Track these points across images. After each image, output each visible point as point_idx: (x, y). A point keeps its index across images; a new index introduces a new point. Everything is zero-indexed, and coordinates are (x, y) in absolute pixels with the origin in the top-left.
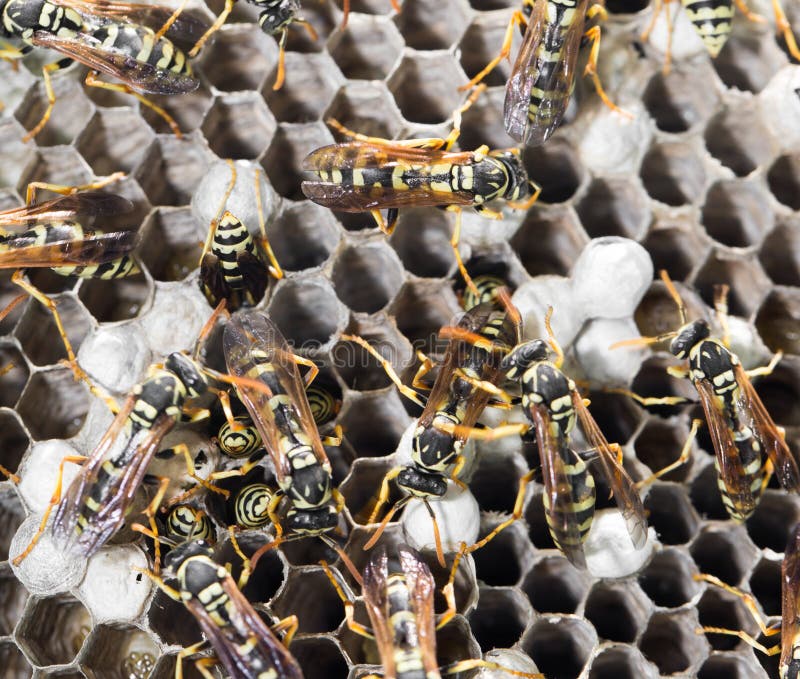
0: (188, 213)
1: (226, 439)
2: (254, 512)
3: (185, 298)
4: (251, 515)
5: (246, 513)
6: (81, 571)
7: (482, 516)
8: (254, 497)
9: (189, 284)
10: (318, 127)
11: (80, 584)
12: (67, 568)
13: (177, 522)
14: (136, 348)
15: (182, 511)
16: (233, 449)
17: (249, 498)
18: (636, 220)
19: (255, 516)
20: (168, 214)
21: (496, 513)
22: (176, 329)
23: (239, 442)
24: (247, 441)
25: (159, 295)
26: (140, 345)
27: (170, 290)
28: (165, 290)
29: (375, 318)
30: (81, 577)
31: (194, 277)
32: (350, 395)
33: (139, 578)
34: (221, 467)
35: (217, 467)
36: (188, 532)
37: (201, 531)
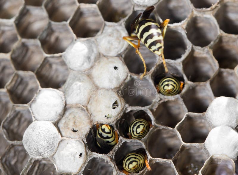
2: (136, 132)
3: (118, 31)
4: (135, 133)
5: (133, 131)
6: (55, 149)
8: (138, 125)
9: (121, 25)
11: (53, 155)
12: (49, 147)
14: (93, 51)
19: (137, 133)
22: (112, 44)
25: (106, 28)
26: (95, 50)
27: (111, 26)
28: (109, 26)
29: (204, 49)
30: (54, 152)
31: (123, 22)
32: (189, 83)
33: (81, 155)
34: (124, 109)
35: (123, 109)
36: (105, 137)
37: (112, 137)
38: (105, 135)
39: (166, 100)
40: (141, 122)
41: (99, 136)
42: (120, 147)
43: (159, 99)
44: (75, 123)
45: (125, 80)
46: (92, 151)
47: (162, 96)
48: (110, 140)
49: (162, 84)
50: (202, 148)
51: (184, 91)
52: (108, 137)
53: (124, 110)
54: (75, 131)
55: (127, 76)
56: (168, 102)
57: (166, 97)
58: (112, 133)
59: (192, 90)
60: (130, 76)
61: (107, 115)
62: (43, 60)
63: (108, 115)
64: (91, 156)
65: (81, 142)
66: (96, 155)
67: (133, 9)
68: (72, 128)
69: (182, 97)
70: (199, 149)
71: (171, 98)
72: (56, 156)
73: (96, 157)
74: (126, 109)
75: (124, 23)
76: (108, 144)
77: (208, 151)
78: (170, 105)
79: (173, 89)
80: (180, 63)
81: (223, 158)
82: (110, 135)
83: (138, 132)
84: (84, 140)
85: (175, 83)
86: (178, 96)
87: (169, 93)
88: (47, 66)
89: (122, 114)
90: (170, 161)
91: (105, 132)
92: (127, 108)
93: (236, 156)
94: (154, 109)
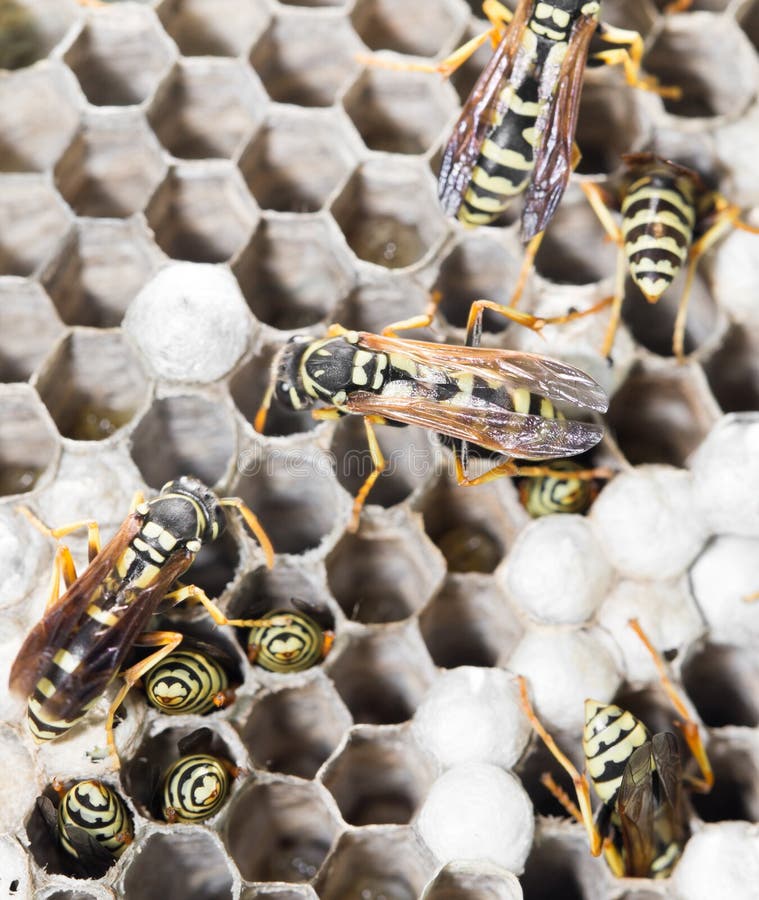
0: (118, 340)
1: (156, 685)
2: (193, 799)
3: (107, 468)
4: (188, 803)
5: (182, 798)
7: (537, 823)
8: (196, 775)
9: (115, 446)
10: (321, 222)
13: (75, 805)
14: (29, 541)
15: (85, 789)
16: (167, 700)
17: (187, 776)
19: (194, 803)
20: (86, 340)
21: (558, 819)
23: (176, 690)
24: (189, 690)
25: (67, 460)
26: (35, 535)
27: (84, 454)
28: (77, 454)
29: (392, 514)
31: (122, 437)
32: (345, 627)
33: (14, 887)
34: (146, 726)
35: (141, 726)
36: (92, 821)
37: (112, 821)
38: (90, 816)
39: (277, 688)
42: (139, 851)
43: (257, 686)
46: (49, 872)
47: (265, 676)
48: (106, 831)
49: (264, 636)
50: (404, 839)
51: (332, 657)
52: (100, 823)
53: (144, 729)
56: (285, 692)
57: (276, 676)
58: (112, 807)
59: (362, 649)
61: (91, 749)
63: (97, 748)
64: (48, 889)
65: (12, 845)
66: (64, 883)
67: (155, 392)
69: (331, 674)
70: (394, 842)
71: (295, 680)
73: (64, 890)
74: (151, 725)
75: (128, 441)
76: (103, 843)
77: (428, 850)
78: (296, 698)
79: (301, 650)
80: (316, 565)
81: (480, 869)
82: (106, 816)
83: (199, 800)
84: (20, 837)
85: (305, 630)
86: (317, 672)
87: (290, 663)
89: (138, 743)
90: (305, 890)
91: (92, 807)
92: (152, 722)
93: (522, 861)
94: (242, 720)
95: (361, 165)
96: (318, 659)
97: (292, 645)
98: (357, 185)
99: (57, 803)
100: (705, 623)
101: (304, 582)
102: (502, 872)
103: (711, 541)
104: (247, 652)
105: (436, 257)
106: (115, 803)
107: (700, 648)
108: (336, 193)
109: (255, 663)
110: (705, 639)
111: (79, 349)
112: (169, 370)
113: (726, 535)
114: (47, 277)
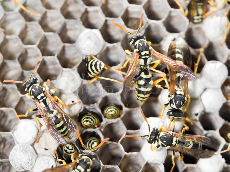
0: (75, 46)
1: (84, 122)
2: (91, 147)
3: (72, 75)
5: (89, 147)
6: (33, 164)
9: (74, 70)
10: (119, 20)
11: (32, 168)
12: (29, 162)
13: (66, 149)
15: (68, 145)
16: (86, 125)
18: (223, 56)
20: (68, 46)
22: (69, 84)
23: (88, 123)
25: (64, 73)
28: (66, 71)
30: (33, 166)
31: (75, 68)
32: (125, 109)
35: (80, 131)
36: (69, 152)
37: (74, 152)
38: (69, 151)
39: (110, 123)
40: (94, 140)
41: (64, 152)
43: (106, 122)
44: (46, 143)
45: (80, 110)
47: (107, 120)
49: (107, 111)
50: (138, 156)
51: (122, 116)
52: (71, 153)
54: (46, 150)
55: (82, 107)
56: (112, 124)
57: (110, 120)
58: (74, 149)
59: (129, 114)
60: (84, 107)
62: (19, 99)
65: (52, 158)
67: (83, 58)
68: (44, 148)
69: (122, 119)
70: (136, 156)
71: (114, 121)
72: (34, 168)
74: (82, 131)
75: (77, 69)
77: (143, 158)
78: (114, 125)
79: (115, 114)
80: (118, 96)
81: (155, 162)
82: (72, 151)
83: (93, 147)
84: (54, 156)
85: (116, 109)
86: (119, 119)
87: (113, 117)
88: (22, 103)
90: (117, 167)
91: (69, 149)
93: (164, 160)
94: (102, 130)
95: (128, 7)
96: (119, 116)
97: (113, 113)
98: (127, 12)
99: (62, 148)
100: (204, 108)
101: (116, 99)
102: (160, 163)
103: (205, 90)
104: (103, 115)
105: (144, 27)
106: (74, 148)
107: (203, 113)
108: (122, 13)
109: (105, 117)
110: (204, 111)
111: (66, 49)
112: (86, 53)
113: (209, 88)
114: (59, 33)
